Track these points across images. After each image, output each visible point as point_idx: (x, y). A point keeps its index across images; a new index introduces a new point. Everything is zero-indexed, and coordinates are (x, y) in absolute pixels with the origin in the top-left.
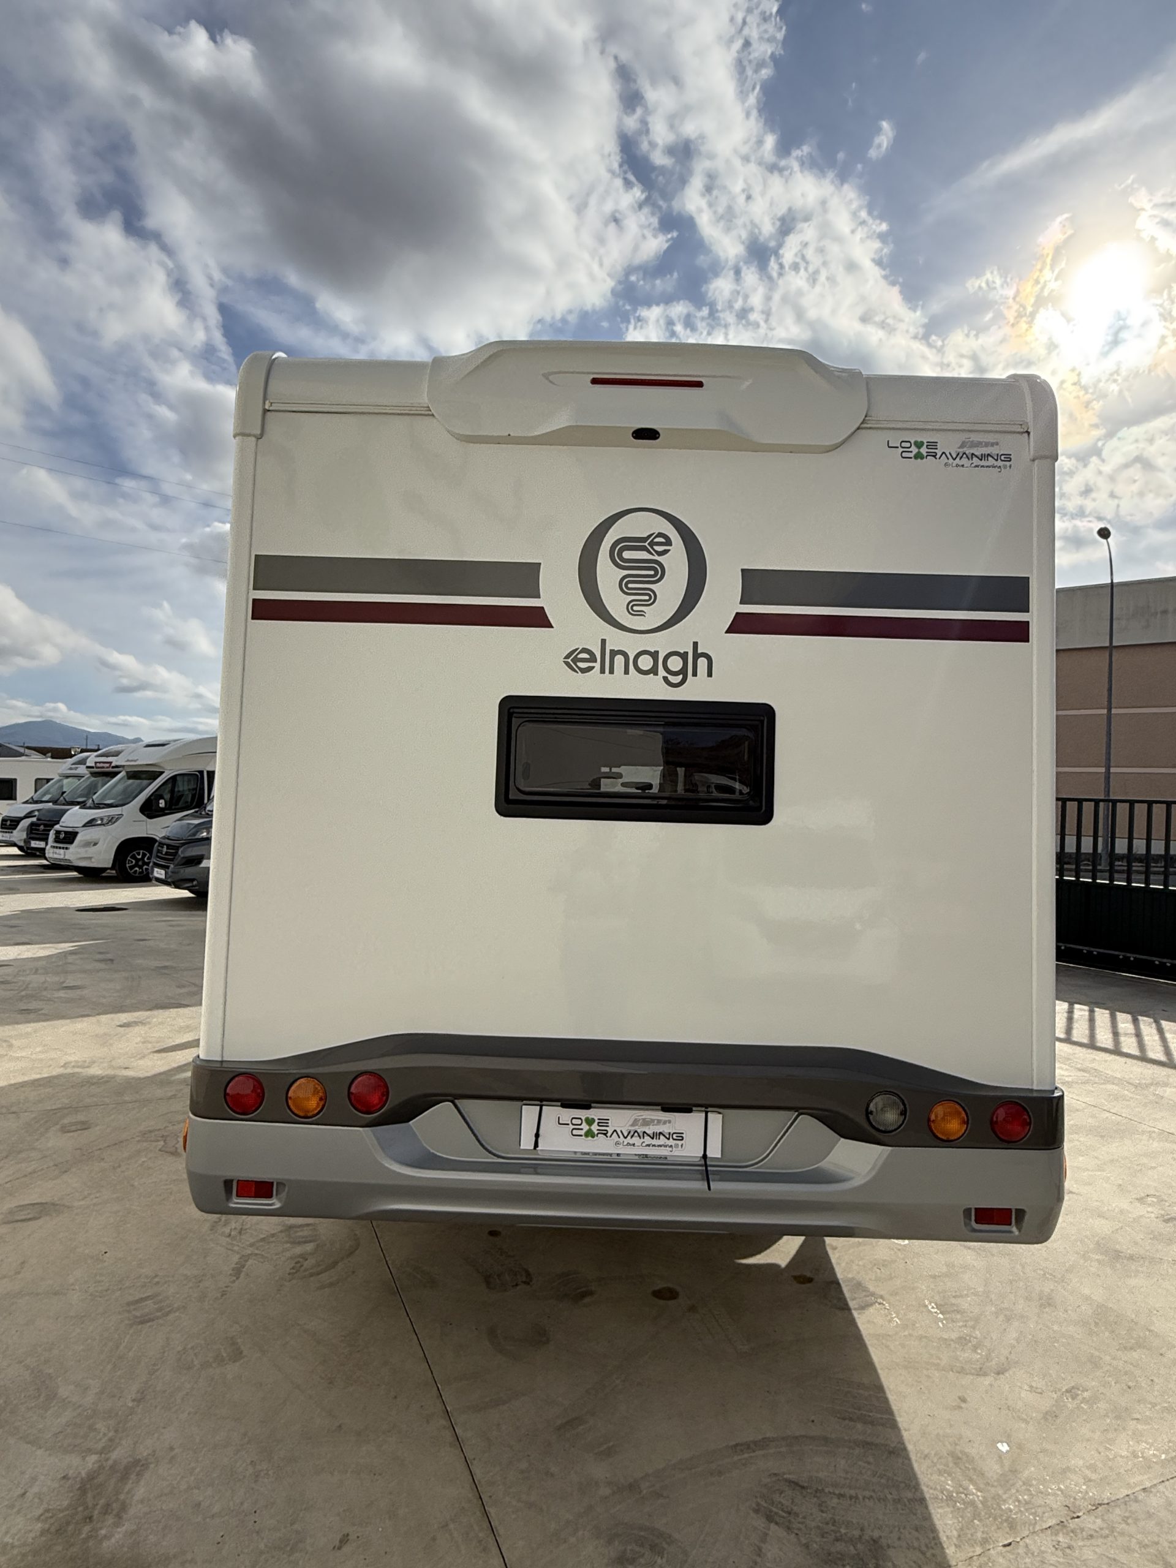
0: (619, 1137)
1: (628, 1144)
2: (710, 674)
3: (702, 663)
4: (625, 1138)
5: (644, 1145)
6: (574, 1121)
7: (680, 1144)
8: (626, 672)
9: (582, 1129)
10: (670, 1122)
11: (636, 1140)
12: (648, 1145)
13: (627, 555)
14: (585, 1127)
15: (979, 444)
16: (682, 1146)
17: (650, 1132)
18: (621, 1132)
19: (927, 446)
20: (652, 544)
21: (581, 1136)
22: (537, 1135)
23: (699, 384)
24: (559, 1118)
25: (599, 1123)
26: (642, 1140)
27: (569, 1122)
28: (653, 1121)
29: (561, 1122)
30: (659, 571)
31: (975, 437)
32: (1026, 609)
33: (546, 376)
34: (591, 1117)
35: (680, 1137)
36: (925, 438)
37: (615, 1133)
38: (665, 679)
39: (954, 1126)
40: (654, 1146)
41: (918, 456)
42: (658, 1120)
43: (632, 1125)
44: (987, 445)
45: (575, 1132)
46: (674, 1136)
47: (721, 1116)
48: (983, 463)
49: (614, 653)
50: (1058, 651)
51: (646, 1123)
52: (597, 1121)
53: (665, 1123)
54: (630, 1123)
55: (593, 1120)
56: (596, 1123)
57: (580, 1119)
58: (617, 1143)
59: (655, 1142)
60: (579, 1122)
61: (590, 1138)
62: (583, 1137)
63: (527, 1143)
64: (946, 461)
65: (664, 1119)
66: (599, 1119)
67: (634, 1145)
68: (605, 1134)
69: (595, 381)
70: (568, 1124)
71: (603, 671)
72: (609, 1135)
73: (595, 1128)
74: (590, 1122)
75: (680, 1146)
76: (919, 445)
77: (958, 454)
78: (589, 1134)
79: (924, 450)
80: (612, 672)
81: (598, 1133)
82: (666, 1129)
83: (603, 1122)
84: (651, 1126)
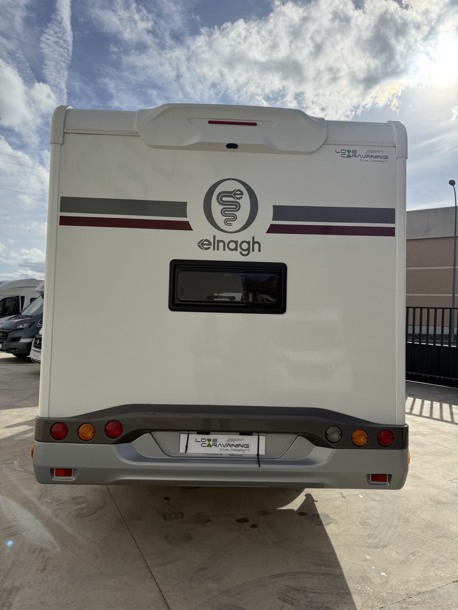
0: (222, 447)
1: (226, 450)
2: (259, 251)
3: (256, 246)
4: (224, 447)
5: (232, 450)
6: (203, 440)
7: (247, 450)
8: (224, 249)
9: (206, 444)
10: (243, 440)
11: (229, 448)
12: (234, 450)
13: (224, 199)
14: (207, 443)
15: (374, 151)
16: (248, 450)
17: (235, 444)
18: (223, 444)
19: (352, 152)
20: (235, 194)
21: (206, 446)
22: (187, 447)
23: (255, 124)
24: (196, 439)
25: (213, 441)
26: (232, 448)
27: (201, 441)
28: (236, 439)
29: (197, 441)
30: (238, 207)
31: (372, 148)
32: (394, 222)
33: (189, 119)
34: (209, 438)
35: (247, 446)
36: (352, 148)
37: (220, 445)
38: (241, 253)
39: (362, 440)
40: (237, 450)
41: (349, 156)
42: (238, 439)
43: (228, 441)
44: (378, 151)
45: (203, 445)
46: (245, 446)
47: (265, 437)
48: (376, 159)
49: (219, 241)
50: (407, 240)
51: (233, 440)
52: (212, 440)
53: (241, 440)
54: (226, 440)
55: (211, 440)
56: (212, 441)
57: (205, 439)
58: (221, 449)
59: (237, 448)
60: (204, 440)
61: (209, 447)
62: (206, 447)
63: (182, 450)
64: (361, 158)
65: (240, 438)
66: (213, 439)
67: (228, 450)
68: (216, 446)
69: (210, 122)
70: (200, 442)
71: (214, 249)
72: (217, 446)
73: (211, 443)
74: (209, 440)
75: (247, 451)
76: (349, 151)
77: (366, 155)
78: (209, 445)
79: (351, 154)
80: (218, 249)
81: (213, 445)
82: (242, 443)
83: (215, 440)
84: (235, 442)
